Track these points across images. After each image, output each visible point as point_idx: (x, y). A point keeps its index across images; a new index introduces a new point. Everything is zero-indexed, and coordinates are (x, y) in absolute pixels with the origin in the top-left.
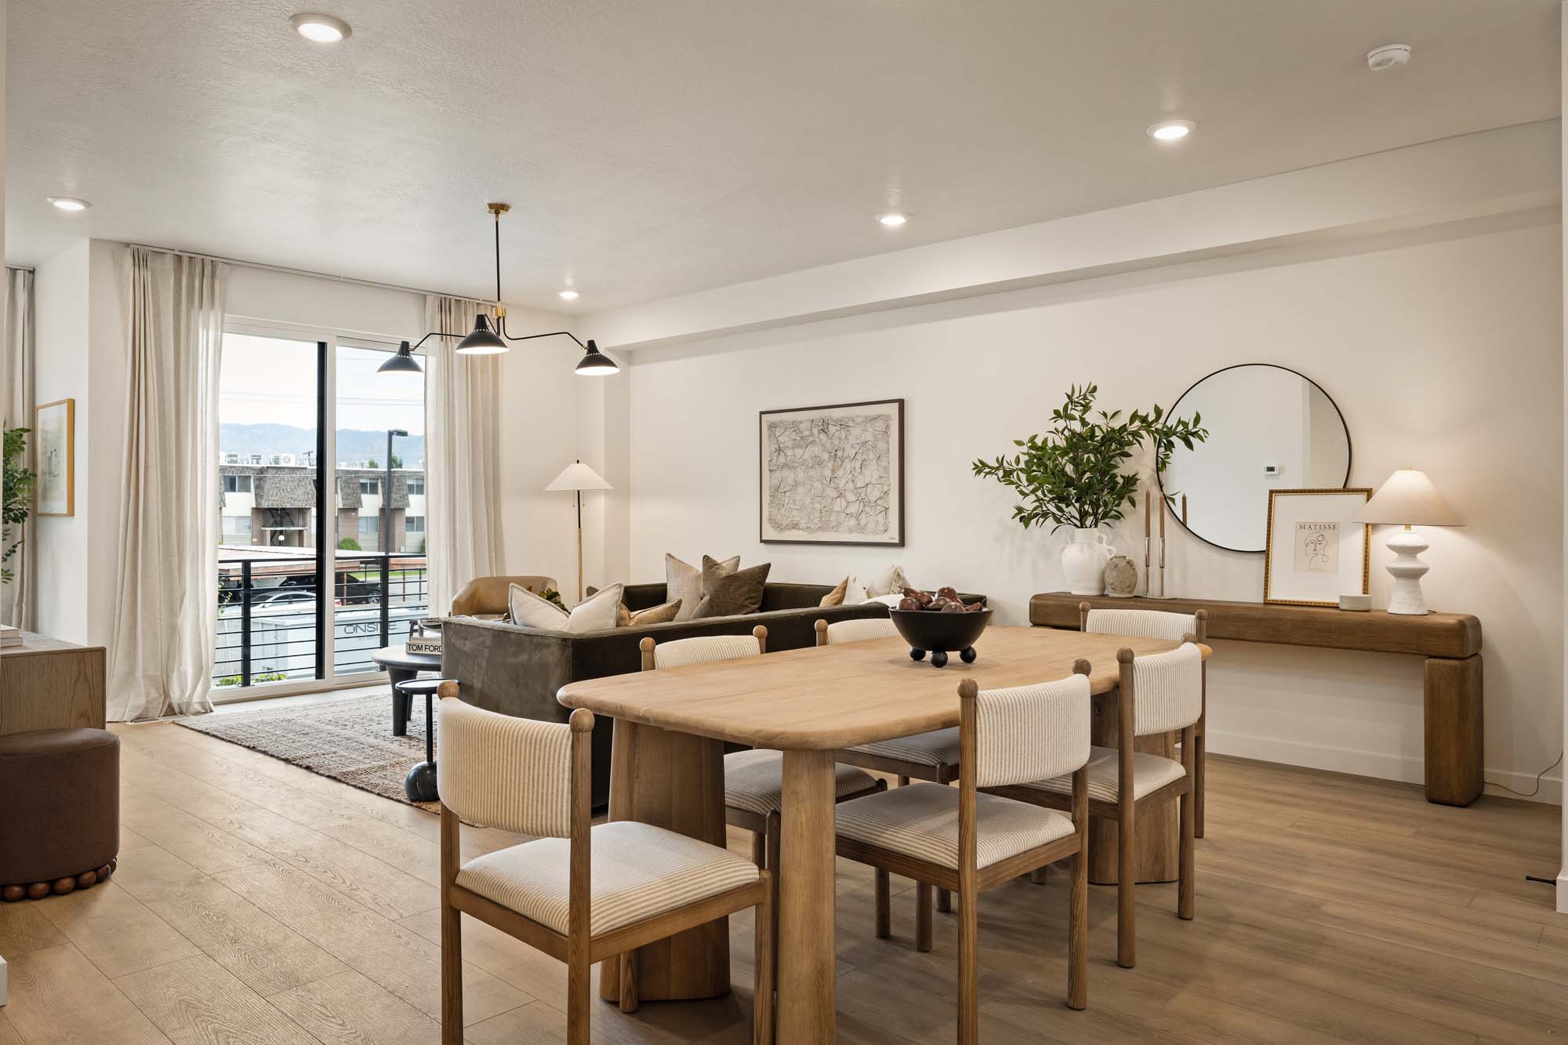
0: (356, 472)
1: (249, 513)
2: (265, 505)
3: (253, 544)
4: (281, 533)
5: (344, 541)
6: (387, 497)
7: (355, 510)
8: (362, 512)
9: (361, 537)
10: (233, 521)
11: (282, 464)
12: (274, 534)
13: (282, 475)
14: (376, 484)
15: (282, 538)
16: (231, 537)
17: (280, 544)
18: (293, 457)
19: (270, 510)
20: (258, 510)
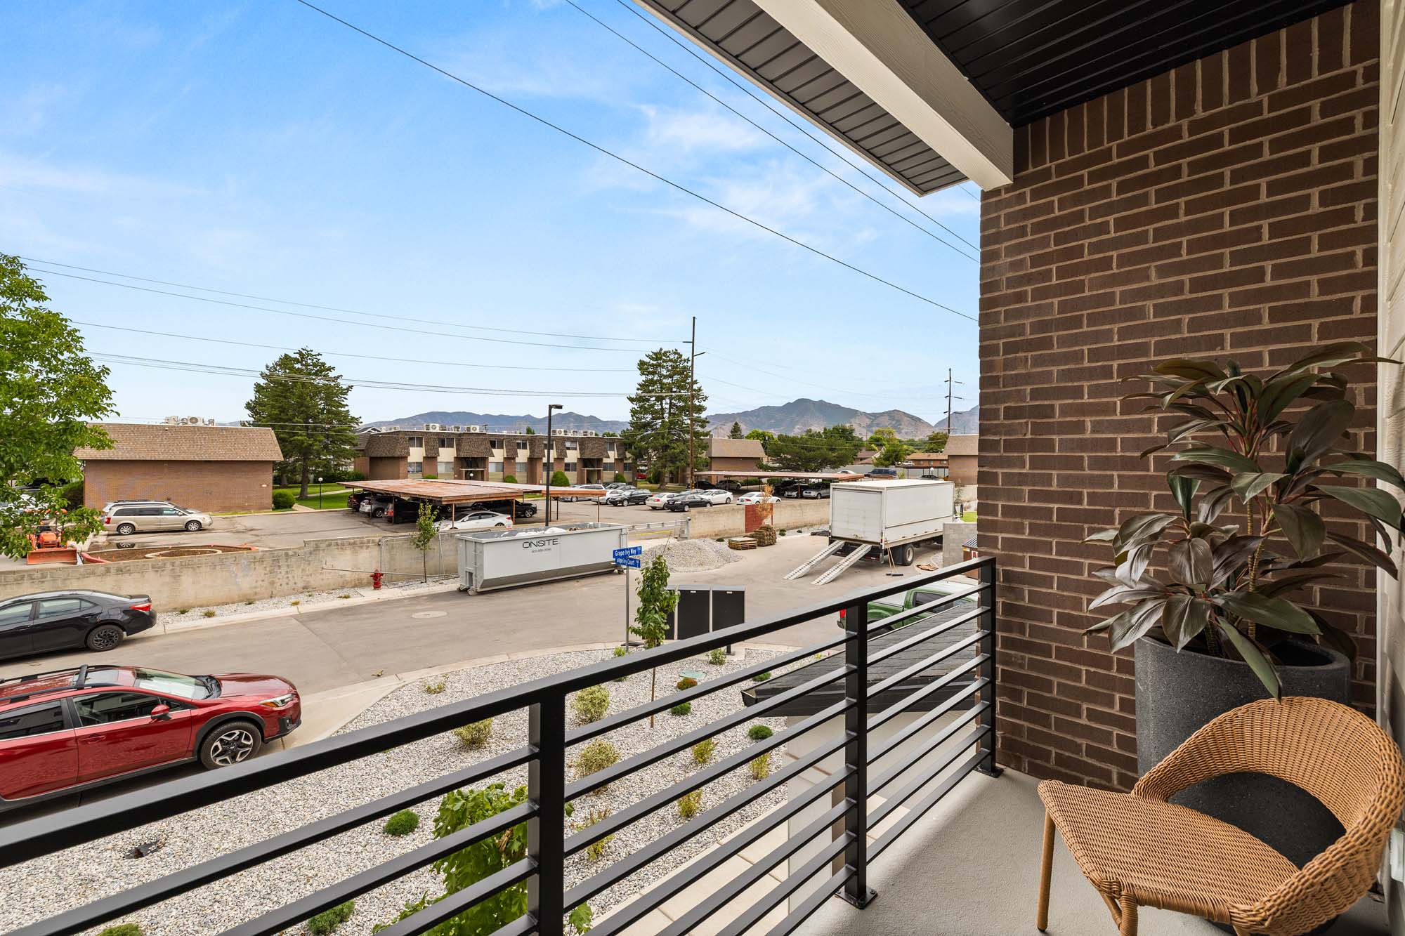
0: (512, 436)
1: (452, 460)
2: (462, 455)
3: (455, 478)
4: (471, 472)
5: (508, 477)
6: (532, 451)
7: (514, 459)
8: (518, 460)
9: (517, 474)
10: (444, 466)
11: (472, 431)
12: (467, 472)
13: (471, 437)
14: (526, 444)
15: (472, 475)
16: (442, 474)
17: (470, 478)
18: (478, 427)
19: (465, 458)
20: (457, 459)
